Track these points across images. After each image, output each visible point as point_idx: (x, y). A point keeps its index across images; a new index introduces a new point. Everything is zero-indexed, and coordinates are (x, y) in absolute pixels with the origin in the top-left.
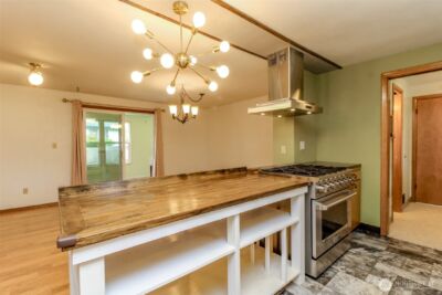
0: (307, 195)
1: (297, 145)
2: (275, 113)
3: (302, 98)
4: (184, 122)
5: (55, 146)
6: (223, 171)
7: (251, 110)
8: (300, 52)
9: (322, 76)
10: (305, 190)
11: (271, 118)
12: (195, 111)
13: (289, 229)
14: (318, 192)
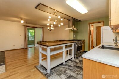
0: (75, 44)
1: (73, 36)
2: (69, 30)
3: (74, 27)
4: (51, 31)
5: (20, 36)
6: (60, 40)
7: (65, 29)
8: (74, 19)
9: (78, 22)
10: (74, 43)
11: (69, 31)
12: (53, 28)
13: (72, 49)
14: (77, 44)
